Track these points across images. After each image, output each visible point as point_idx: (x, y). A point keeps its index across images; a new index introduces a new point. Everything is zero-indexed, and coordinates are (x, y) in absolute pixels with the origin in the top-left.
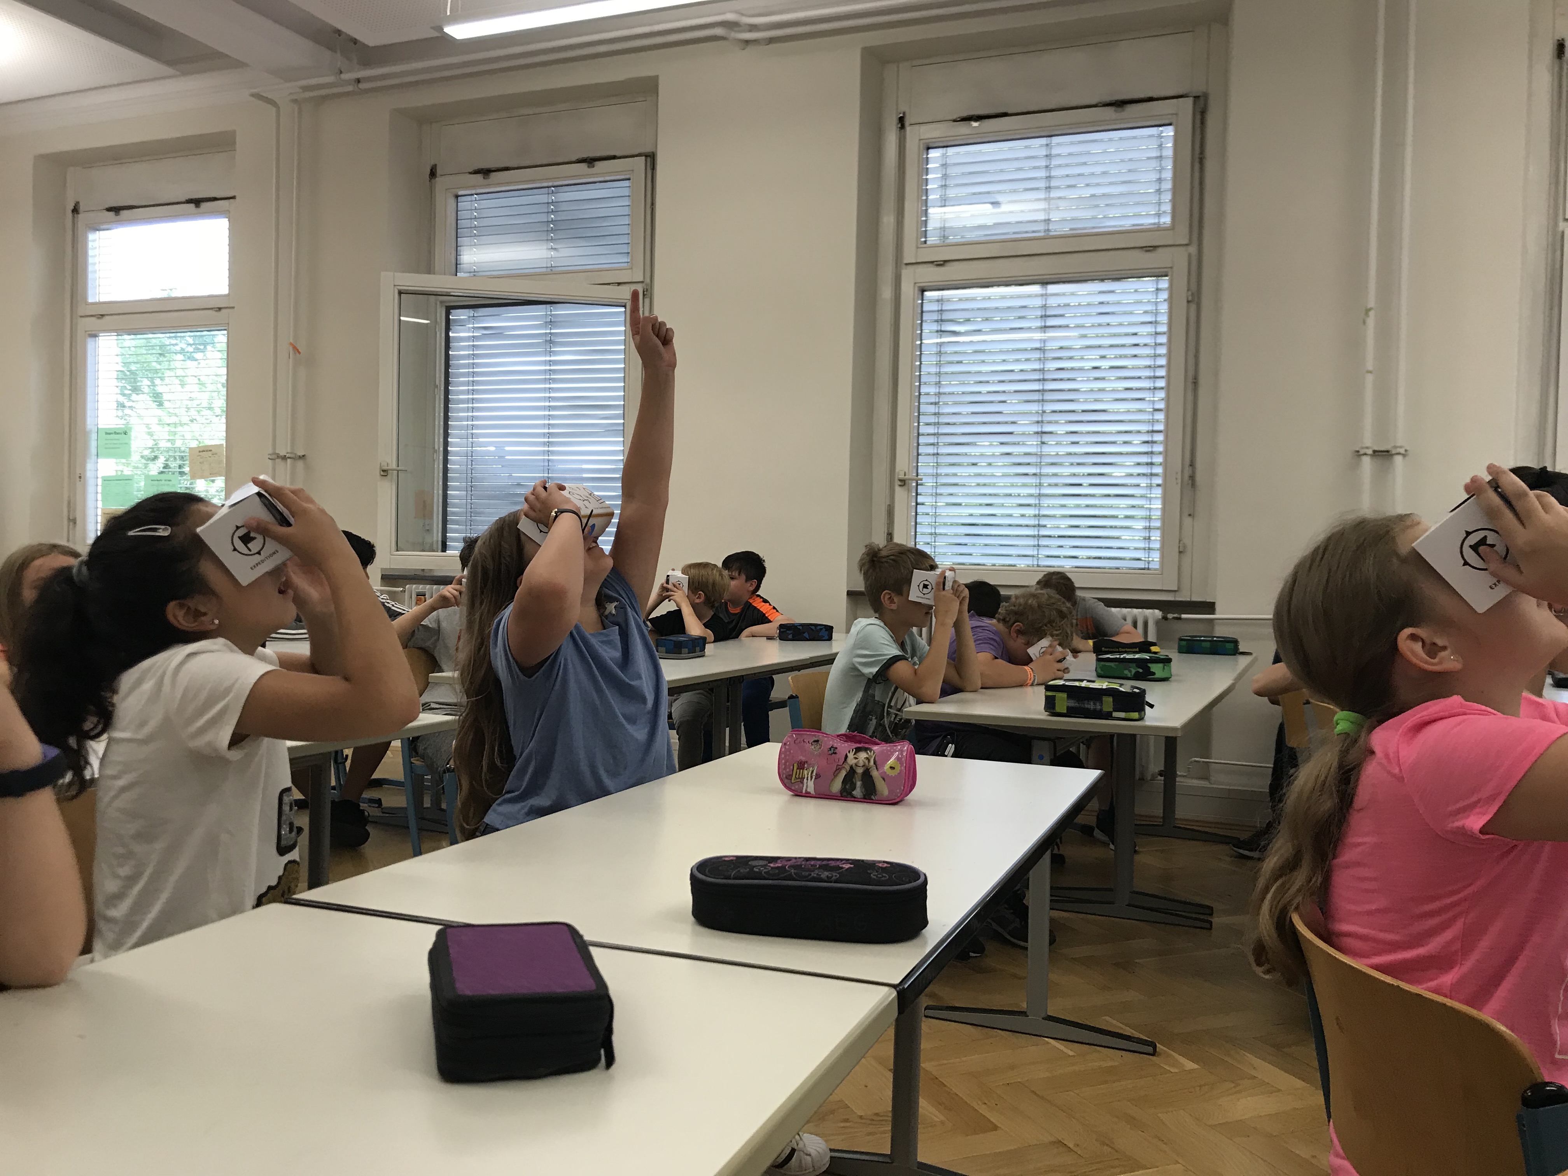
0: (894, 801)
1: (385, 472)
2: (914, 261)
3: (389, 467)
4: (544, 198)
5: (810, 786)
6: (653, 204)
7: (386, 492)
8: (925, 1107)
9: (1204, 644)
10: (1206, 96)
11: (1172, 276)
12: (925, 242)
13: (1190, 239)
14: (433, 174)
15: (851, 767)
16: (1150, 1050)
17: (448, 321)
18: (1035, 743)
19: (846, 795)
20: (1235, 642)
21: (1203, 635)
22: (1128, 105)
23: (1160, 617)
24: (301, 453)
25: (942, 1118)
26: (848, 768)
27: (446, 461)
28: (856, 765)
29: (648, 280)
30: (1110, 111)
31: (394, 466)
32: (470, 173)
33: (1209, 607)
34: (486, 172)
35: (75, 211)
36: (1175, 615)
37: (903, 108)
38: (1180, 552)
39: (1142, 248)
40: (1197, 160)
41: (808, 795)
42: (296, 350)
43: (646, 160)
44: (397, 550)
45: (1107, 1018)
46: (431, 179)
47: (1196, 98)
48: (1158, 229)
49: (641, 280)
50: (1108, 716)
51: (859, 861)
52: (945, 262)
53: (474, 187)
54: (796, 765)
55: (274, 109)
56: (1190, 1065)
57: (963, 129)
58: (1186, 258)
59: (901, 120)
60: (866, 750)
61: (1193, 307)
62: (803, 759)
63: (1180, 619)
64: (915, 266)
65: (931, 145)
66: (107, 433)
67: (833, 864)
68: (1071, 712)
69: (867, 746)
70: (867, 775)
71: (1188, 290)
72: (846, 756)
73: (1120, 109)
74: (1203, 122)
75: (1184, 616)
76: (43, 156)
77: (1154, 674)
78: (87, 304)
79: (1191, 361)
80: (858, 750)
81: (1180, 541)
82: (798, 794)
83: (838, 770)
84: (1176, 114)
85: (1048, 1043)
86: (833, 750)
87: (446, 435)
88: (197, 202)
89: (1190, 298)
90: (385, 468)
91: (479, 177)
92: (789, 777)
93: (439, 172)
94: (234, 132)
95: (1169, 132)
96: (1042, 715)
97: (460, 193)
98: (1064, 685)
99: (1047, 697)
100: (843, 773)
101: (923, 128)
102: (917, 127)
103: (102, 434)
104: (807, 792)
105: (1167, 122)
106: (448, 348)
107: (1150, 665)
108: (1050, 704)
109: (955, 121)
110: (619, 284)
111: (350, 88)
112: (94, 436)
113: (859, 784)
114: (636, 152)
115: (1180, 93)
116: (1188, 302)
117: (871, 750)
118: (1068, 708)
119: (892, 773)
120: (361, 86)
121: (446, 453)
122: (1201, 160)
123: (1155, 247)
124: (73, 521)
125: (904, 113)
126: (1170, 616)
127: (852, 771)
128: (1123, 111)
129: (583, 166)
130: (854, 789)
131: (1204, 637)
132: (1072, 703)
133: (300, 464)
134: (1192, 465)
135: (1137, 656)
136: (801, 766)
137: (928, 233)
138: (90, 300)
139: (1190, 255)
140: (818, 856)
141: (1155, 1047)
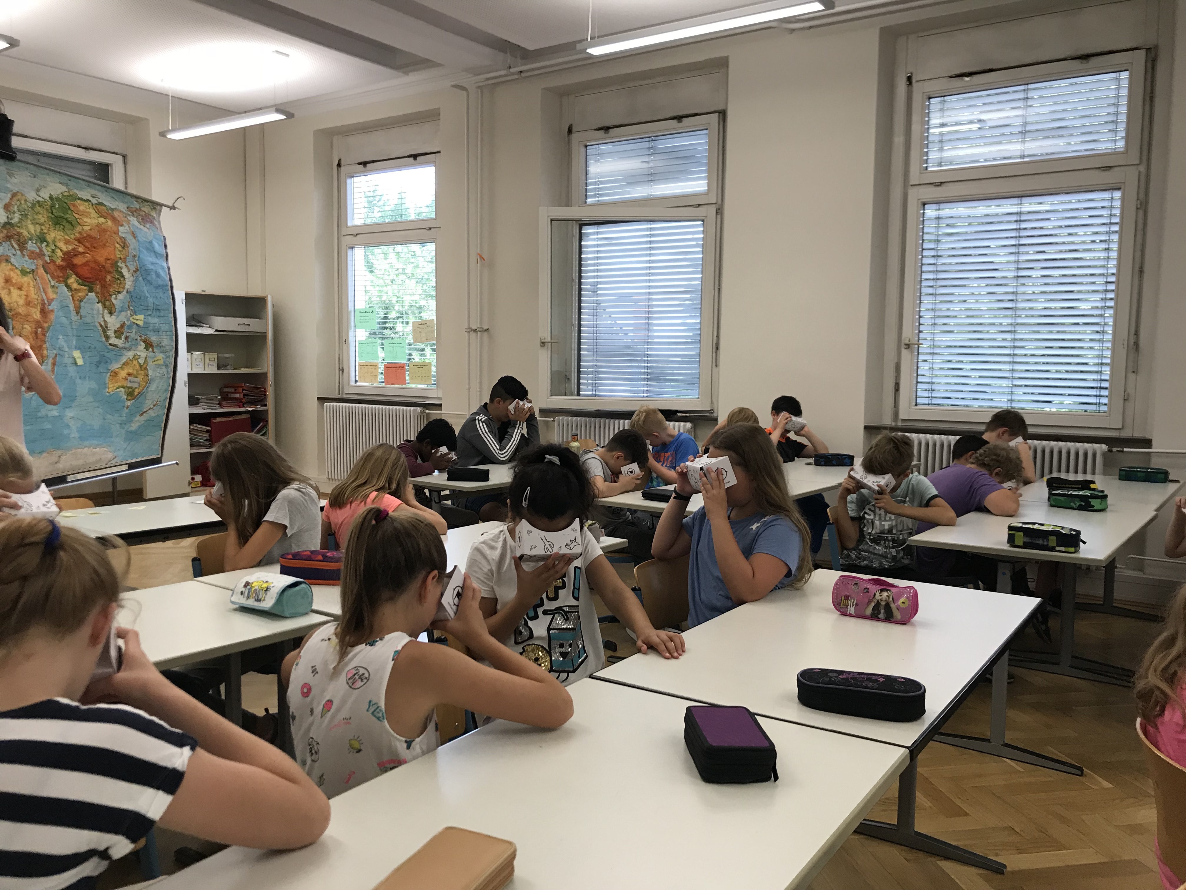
0: (904, 622)
1: (543, 344)
2: (918, 183)
3: (546, 340)
4: (647, 145)
5: (852, 610)
6: (724, 147)
7: (544, 358)
8: (920, 798)
9: (1139, 474)
10: (1156, 47)
11: (1124, 190)
12: (926, 168)
13: (1141, 159)
14: (570, 131)
15: (878, 601)
16: (1079, 772)
17: (580, 234)
18: (1000, 565)
19: (874, 617)
20: (1166, 473)
21: (1140, 466)
22: (1093, 58)
23: (1107, 450)
24: (486, 328)
25: (930, 804)
26: (876, 601)
27: (580, 332)
28: (881, 600)
29: (720, 202)
30: (1076, 63)
31: (549, 339)
32: (596, 130)
33: (1147, 443)
34: (606, 129)
35: (339, 165)
36: (1119, 449)
37: (910, 69)
38: (1124, 400)
39: (1099, 168)
40: (1148, 98)
41: (850, 615)
42: (482, 258)
43: (719, 116)
44: (551, 395)
45: (1049, 747)
46: (568, 135)
47: (1148, 50)
48: (1114, 153)
49: (714, 201)
50: (1053, 549)
51: (888, 676)
52: (941, 184)
53: (599, 139)
54: (843, 598)
55: (464, 92)
56: (1106, 784)
57: (957, 83)
58: (1137, 173)
59: (909, 79)
60: (887, 590)
61: (1141, 213)
62: (848, 594)
63: (1123, 451)
64: (918, 187)
65: (932, 96)
66: (361, 312)
67: (873, 677)
68: (1025, 546)
69: (887, 588)
70: (887, 606)
71: (1138, 200)
72: (875, 595)
73: (1084, 61)
74: (1153, 68)
75: (1125, 449)
76: (317, 130)
77: (1093, 506)
78: (347, 227)
79: (1138, 254)
80: (882, 590)
81: (1125, 392)
82: (844, 614)
83: (870, 602)
84: (1132, 63)
85: (1005, 761)
86: (867, 590)
87: (580, 313)
88: (415, 156)
89: (1139, 206)
90: (543, 341)
91: (601, 132)
92: (839, 604)
93: (574, 130)
94: (439, 109)
95: (1125, 75)
96: (1006, 547)
97: (588, 144)
98: (1021, 527)
99: (1009, 535)
100: (873, 604)
101: (926, 83)
102: (921, 83)
103: (357, 313)
104: (850, 614)
105: (1125, 68)
106: (580, 253)
107: (1090, 500)
108: (1011, 540)
109: (951, 77)
110: (699, 205)
111: (516, 77)
112: (353, 314)
113: (882, 611)
114: (712, 110)
115: (1134, 45)
116: (1137, 208)
117: (890, 591)
118: (1024, 543)
119: (902, 606)
120: (523, 75)
121: (580, 325)
122: (1152, 98)
123: (1111, 167)
124: (342, 370)
125: (911, 74)
126: (1114, 449)
127: (878, 604)
128: (1088, 62)
129: (675, 121)
130: (880, 613)
131: (1140, 468)
132: (1027, 540)
133: (485, 334)
134: (1137, 333)
135: (1081, 493)
136: (847, 598)
137: (929, 160)
138: (349, 224)
139: (1140, 172)
140: (865, 672)
141: (1082, 771)
